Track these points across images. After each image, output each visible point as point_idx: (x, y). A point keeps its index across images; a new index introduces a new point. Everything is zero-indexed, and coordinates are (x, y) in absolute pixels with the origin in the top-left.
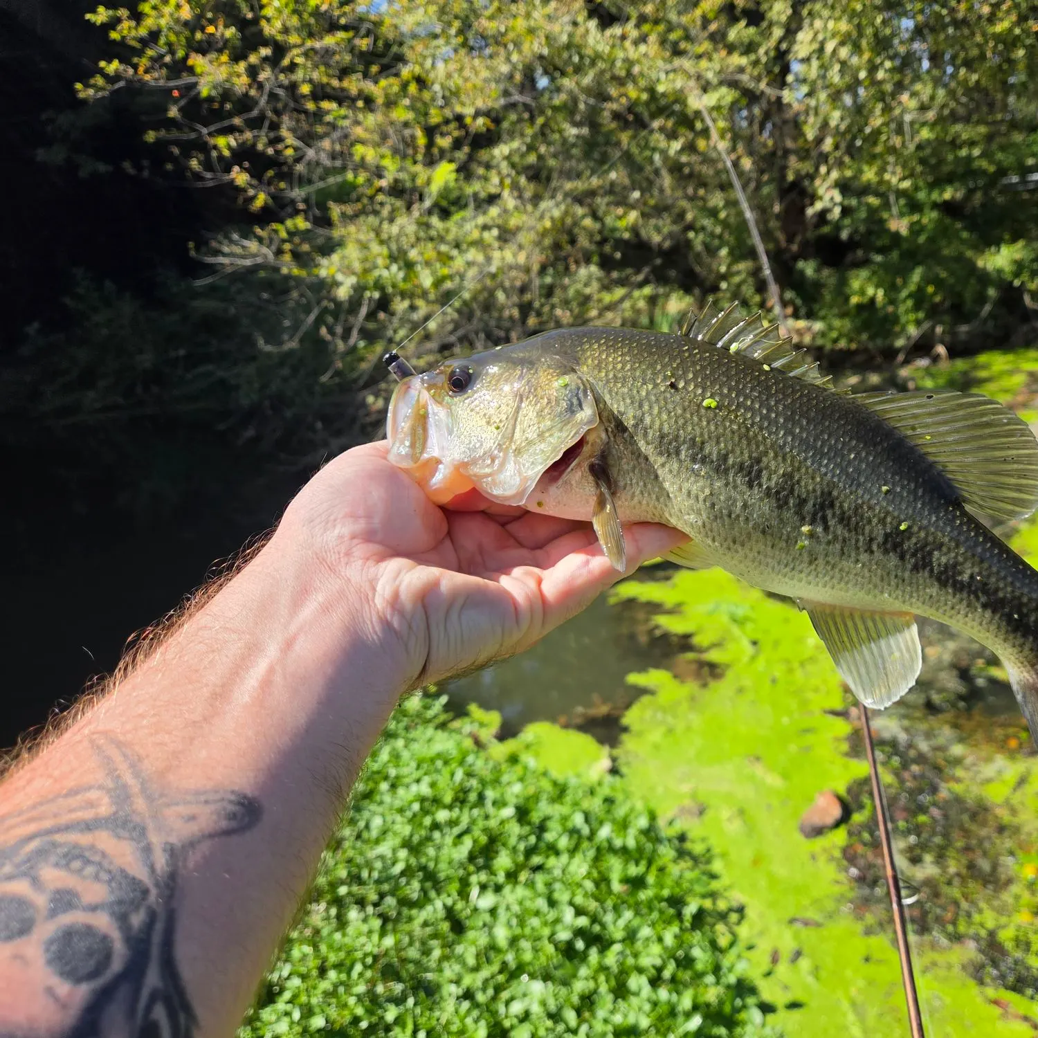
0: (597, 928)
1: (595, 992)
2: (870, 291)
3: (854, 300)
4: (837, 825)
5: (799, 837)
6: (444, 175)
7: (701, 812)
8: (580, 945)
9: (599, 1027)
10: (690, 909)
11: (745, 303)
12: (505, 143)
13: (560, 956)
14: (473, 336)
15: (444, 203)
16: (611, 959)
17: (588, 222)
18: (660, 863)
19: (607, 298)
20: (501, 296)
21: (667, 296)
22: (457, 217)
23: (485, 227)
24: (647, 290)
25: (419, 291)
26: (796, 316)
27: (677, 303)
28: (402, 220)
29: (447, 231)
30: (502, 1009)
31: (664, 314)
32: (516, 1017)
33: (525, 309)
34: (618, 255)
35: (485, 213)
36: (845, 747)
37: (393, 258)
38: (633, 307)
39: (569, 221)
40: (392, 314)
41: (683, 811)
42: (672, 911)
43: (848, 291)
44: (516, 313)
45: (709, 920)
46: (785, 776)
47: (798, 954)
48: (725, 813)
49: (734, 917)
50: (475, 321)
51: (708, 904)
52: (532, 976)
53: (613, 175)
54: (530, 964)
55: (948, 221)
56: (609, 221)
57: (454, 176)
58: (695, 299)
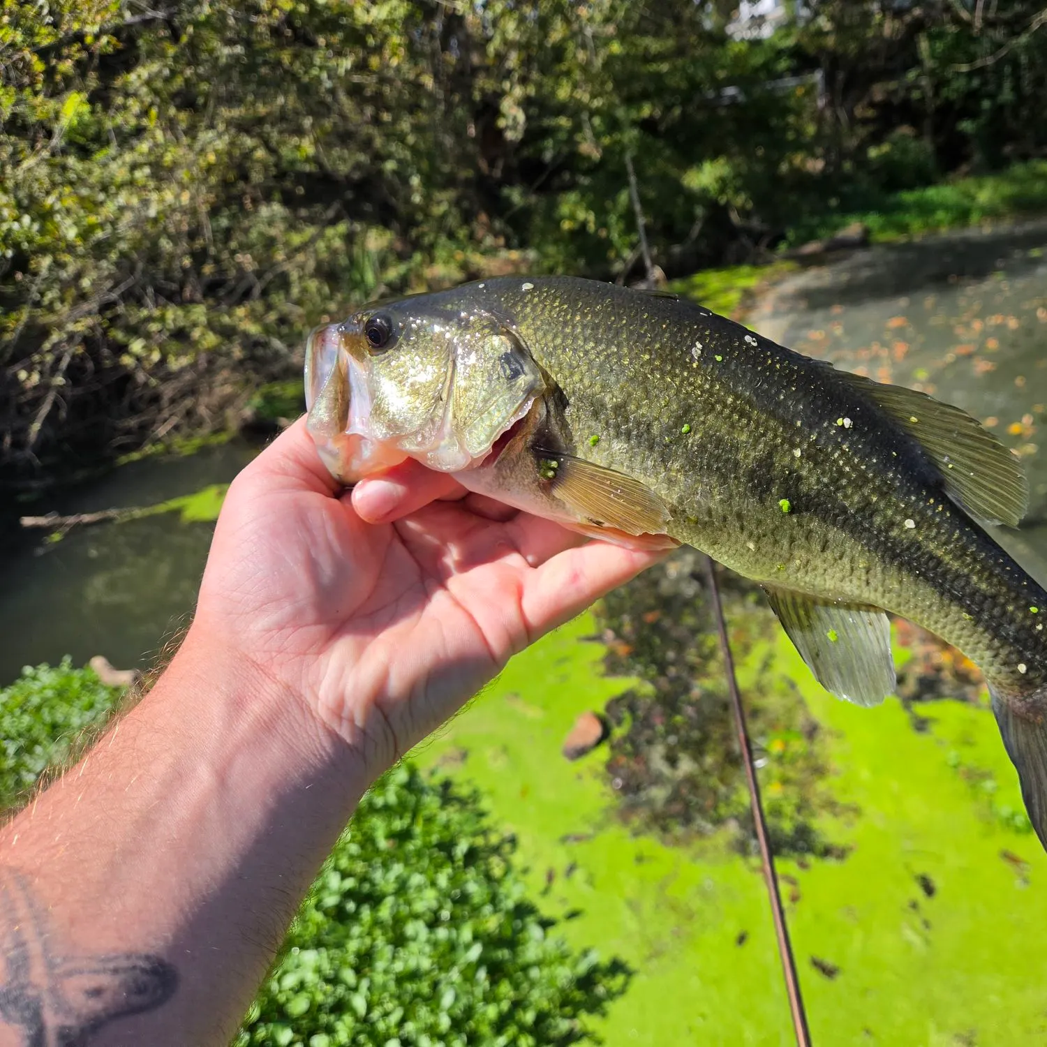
0: (366, 887)
1: (372, 947)
2: (581, 215)
3: (566, 225)
4: (599, 742)
5: (563, 762)
6: (73, 107)
7: (464, 756)
8: (351, 906)
9: (379, 978)
10: (461, 848)
11: (451, 236)
12: (143, 66)
13: (331, 921)
14: (138, 291)
15: (81, 140)
16: (385, 912)
17: (260, 153)
18: (426, 813)
19: (296, 239)
20: (166, 245)
21: (365, 232)
22: (100, 156)
23: (134, 167)
24: (342, 228)
25: (62, 245)
26: (508, 246)
27: (376, 240)
28: (29, 162)
29: (90, 172)
30: (274, 986)
31: (365, 252)
32: (292, 989)
33: (200, 257)
34: (301, 190)
35: (132, 149)
36: (602, 668)
37: (21, 208)
38: (328, 248)
39: (237, 153)
40: (35, 274)
41: (446, 759)
42: (442, 854)
43: (556, 216)
44: (187, 262)
45: (482, 855)
46: (545, 707)
47: (571, 869)
48: (488, 753)
49: (507, 847)
50: (138, 274)
51: (480, 841)
52: (303, 947)
53: (281, 100)
54: (300, 936)
55: (650, 139)
56: (285, 152)
57: (86, 108)
58: (397, 234)
